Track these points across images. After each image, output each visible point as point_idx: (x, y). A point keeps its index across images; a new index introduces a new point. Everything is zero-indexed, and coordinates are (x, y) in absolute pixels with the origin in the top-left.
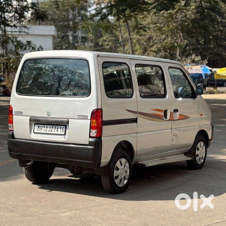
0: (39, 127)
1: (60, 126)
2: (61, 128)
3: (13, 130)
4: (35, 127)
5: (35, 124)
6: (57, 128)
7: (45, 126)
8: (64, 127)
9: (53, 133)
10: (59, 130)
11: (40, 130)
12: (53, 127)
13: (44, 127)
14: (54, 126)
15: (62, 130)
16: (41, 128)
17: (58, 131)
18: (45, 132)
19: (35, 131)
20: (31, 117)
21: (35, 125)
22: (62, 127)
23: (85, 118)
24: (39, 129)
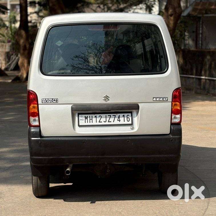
0: (86, 118)
1: (123, 114)
2: (124, 116)
3: (39, 126)
4: (80, 118)
5: (79, 114)
6: (117, 116)
7: (98, 115)
8: (130, 114)
9: (112, 123)
10: (122, 119)
11: (89, 121)
12: (110, 116)
13: (96, 117)
14: (112, 115)
15: (126, 118)
16: (90, 119)
17: (120, 121)
18: (98, 123)
19: (80, 124)
20: (75, 105)
21: (80, 116)
22: (126, 115)
23: (164, 100)
24: (86, 120)
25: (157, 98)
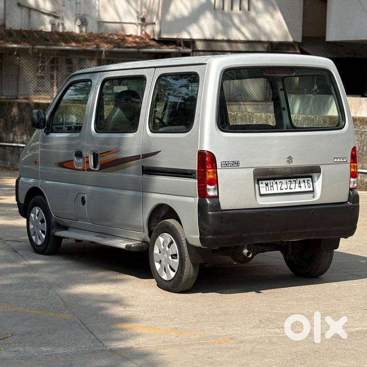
0: (267, 185)
1: (303, 179)
2: (304, 181)
3: (217, 197)
4: (261, 185)
5: (258, 180)
6: (298, 182)
7: (278, 181)
8: (310, 179)
9: (293, 190)
10: (303, 185)
11: (270, 188)
13: (276, 183)
14: (292, 180)
15: (306, 184)
16: (271, 186)
17: (301, 187)
18: (280, 191)
19: (261, 193)
20: (257, 168)
21: (260, 182)
22: (306, 179)
23: (344, 160)
24: (267, 187)
25: (338, 158)
